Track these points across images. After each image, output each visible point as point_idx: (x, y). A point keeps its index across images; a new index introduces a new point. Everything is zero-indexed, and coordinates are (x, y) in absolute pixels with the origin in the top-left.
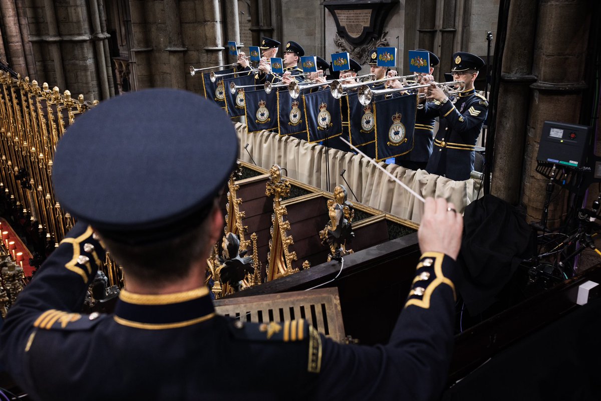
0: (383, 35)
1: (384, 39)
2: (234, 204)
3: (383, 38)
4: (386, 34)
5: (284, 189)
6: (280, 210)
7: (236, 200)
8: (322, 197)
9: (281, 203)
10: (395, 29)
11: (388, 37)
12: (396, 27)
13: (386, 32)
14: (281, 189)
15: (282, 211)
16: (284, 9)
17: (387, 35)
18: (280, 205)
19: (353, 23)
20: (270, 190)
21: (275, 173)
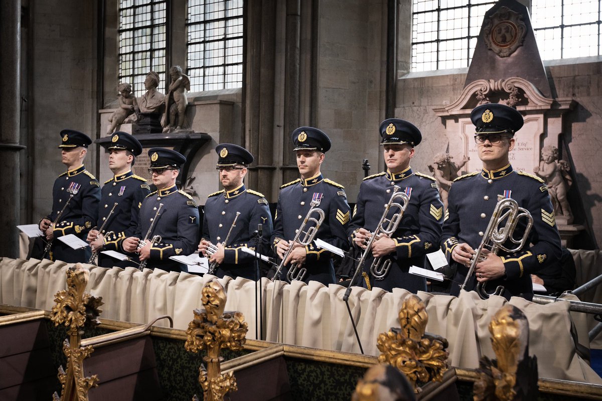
0: (188, 181)
1: (190, 187)
2: (79, 388)
3: (189, 185)
4: (192, 180)
5: (237, 331)
6: (222, 381)
7: (83, 379)
8: (283, 356)
9: (222, 367)
10: (206, 173)
11: (194, 184)
12: (206, 171)
13: (193, 177)
14: (232, 330)
15: (228, 383)
16: (38, 148)
17: (194, 182)
18: (219, 370)
19: (144, 166)
20: (202, 337)
21: (216, 297)
